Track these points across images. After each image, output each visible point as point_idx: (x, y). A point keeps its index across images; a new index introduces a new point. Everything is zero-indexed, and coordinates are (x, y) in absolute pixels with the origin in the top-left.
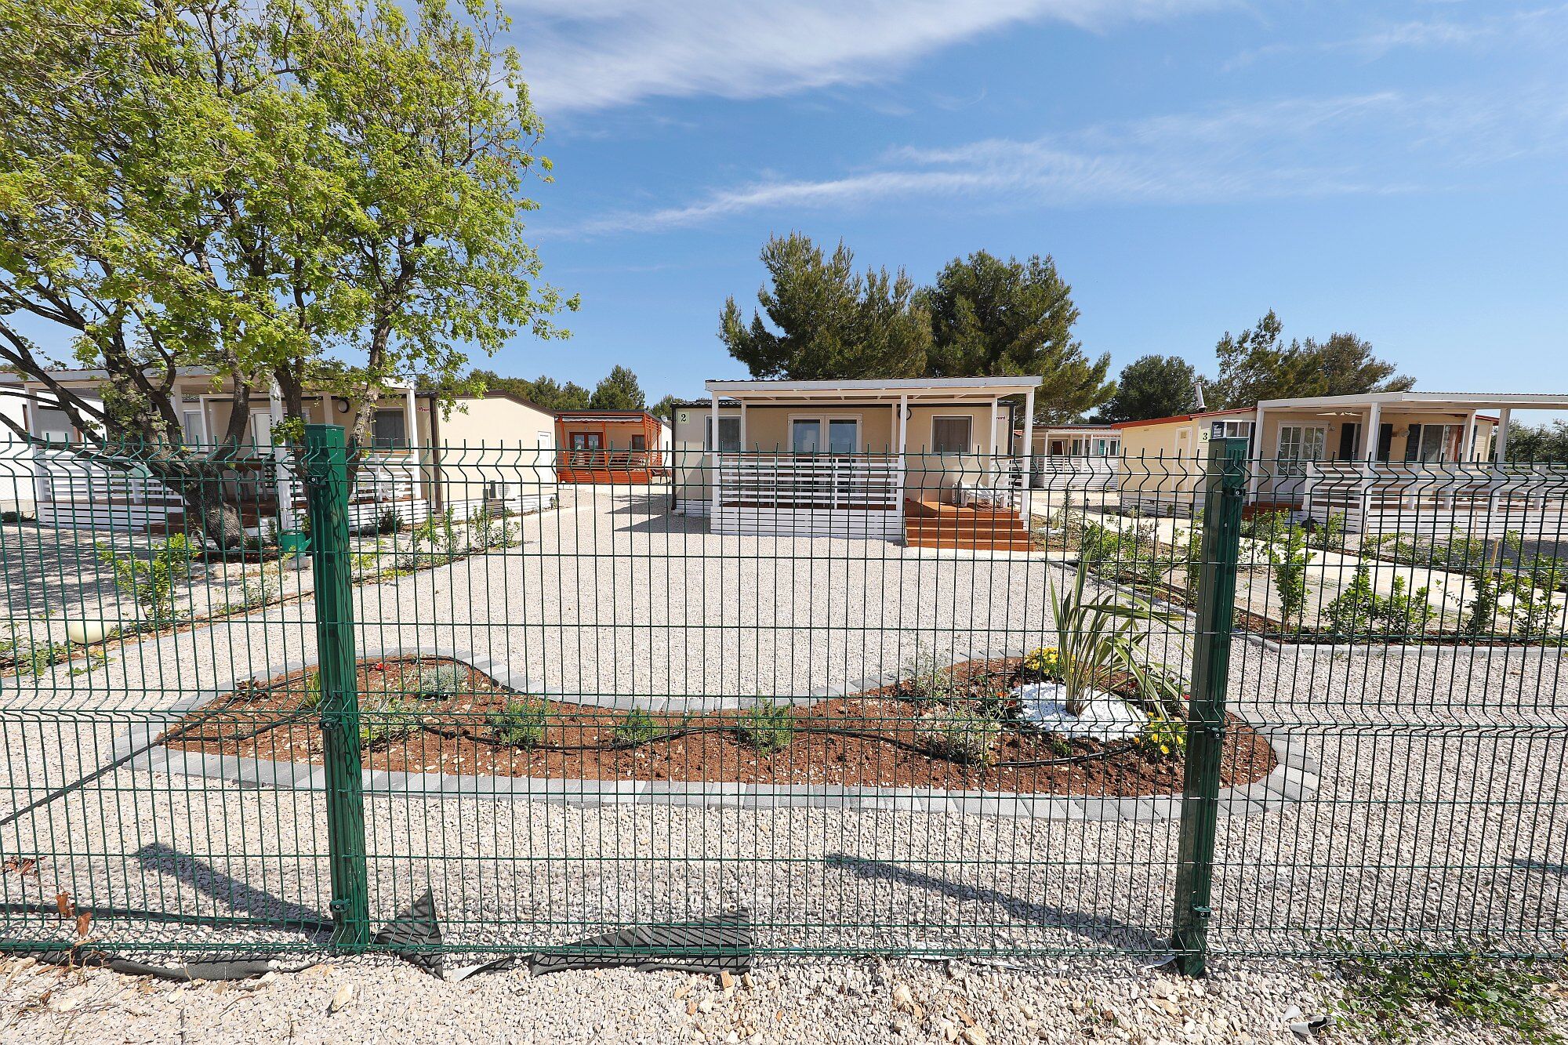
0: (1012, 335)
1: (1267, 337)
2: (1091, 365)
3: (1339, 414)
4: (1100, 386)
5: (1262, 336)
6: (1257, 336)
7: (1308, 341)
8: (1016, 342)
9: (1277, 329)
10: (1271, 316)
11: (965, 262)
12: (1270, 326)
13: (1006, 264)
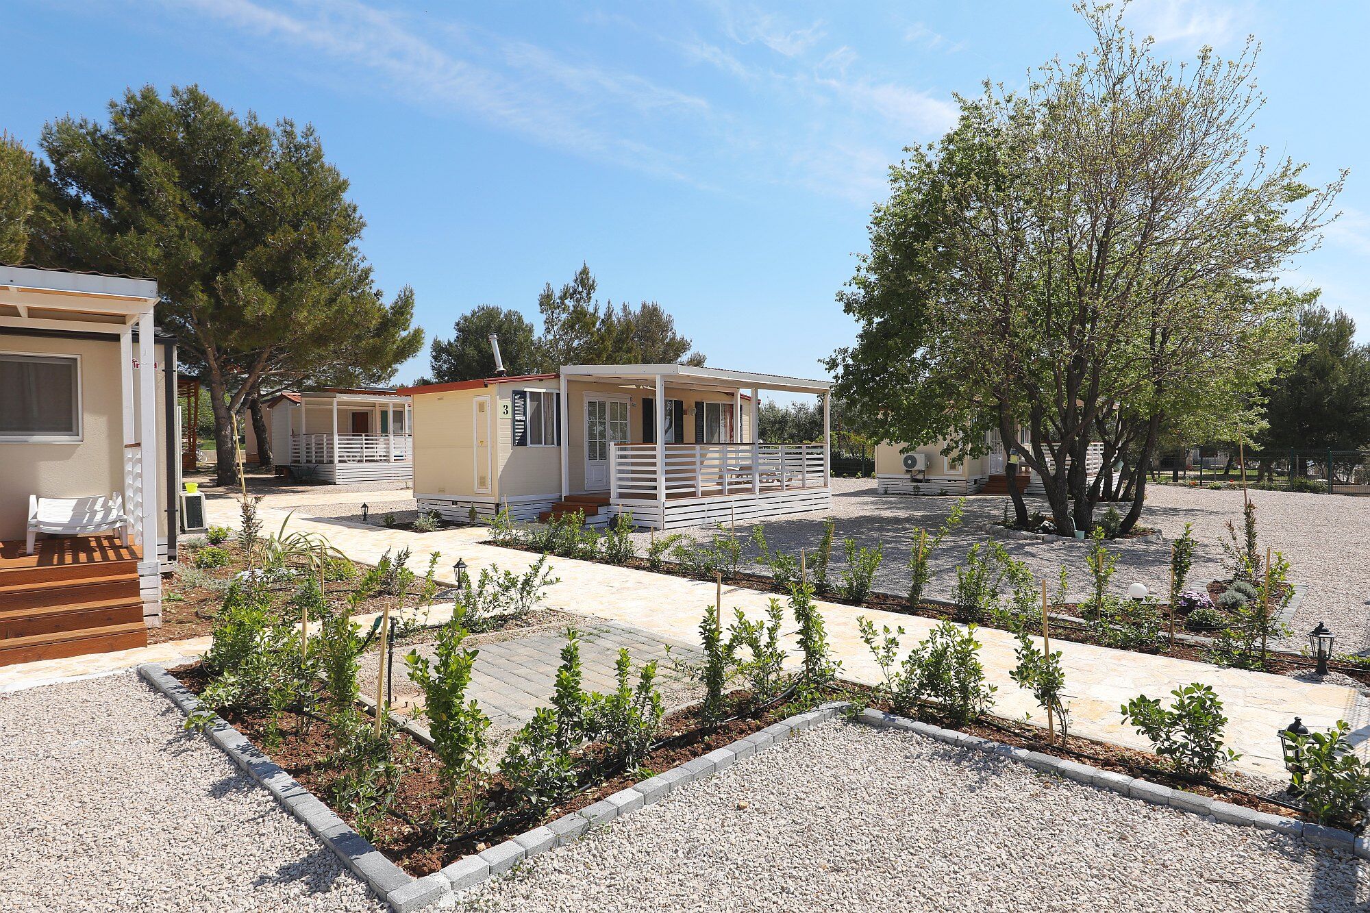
0: (254, 234)
1: (584, 294)
2: (387, 302)
3: (638, 386)
4: (404, 334)
5: (580, 293)
6: (575, 291)
7: (625, 306)
8: (260, 248)
9: (592, 287)
10: (585, 271)
11: (165, 97)
12: (585, 281)
13: (241, 119)
